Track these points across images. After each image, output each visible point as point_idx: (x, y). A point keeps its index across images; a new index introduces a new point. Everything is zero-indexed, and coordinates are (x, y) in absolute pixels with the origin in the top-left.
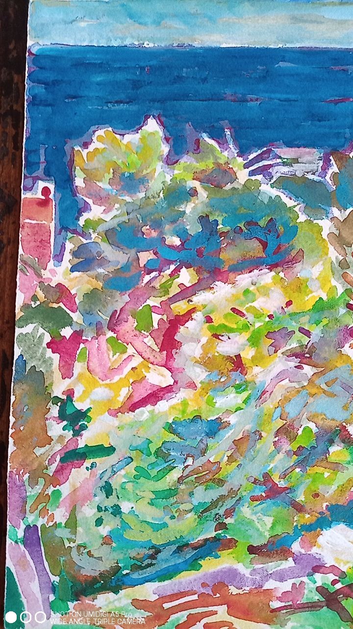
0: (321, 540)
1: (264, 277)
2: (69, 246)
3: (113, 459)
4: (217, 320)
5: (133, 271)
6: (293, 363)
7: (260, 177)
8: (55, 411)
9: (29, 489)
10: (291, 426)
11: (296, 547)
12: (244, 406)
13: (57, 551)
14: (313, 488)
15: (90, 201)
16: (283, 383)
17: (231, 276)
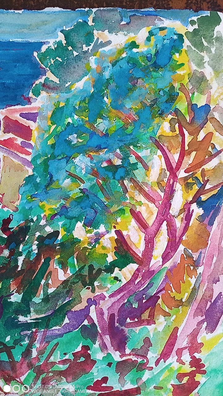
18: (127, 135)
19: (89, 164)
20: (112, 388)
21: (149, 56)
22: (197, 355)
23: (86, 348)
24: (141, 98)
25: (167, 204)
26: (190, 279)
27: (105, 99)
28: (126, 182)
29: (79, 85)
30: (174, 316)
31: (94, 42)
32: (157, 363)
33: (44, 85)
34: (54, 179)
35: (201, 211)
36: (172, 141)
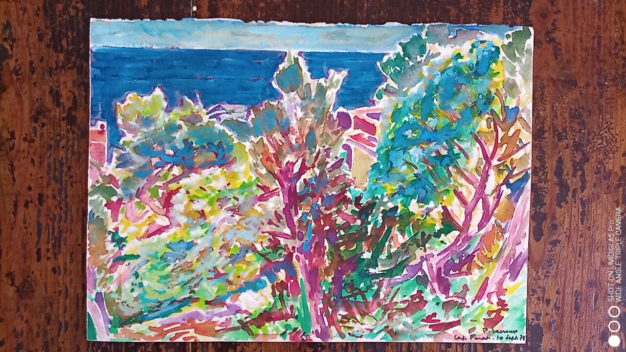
0: (240, 298)
1: (216, 171)
2: (115, 155)
3: (139, 261)
4: (192, 193)
5: (148, 168)
6: (230, 213)
7: (214, 120)
8: (109, 238)
9: (97, 275)
10: (228, 244)
11: (228, 301)
12: (205, 235)
13: (111, 304)
14: (237, 273)
15: (125, 131)
16: (225, 223)
17: (200, 170)
18: (452, 130)
19: (422, 154)
20: (440, 321)
21: (471, 65)
22: (502, 298)
23: (420, 292)
24: (464, 101)
25: (483, 186)
26: (498, 242)
27: (435, 101)
28: (451, 168)
29: (414, 90)
30: (486, 270)
31: (426, 54)
32: (473, 303)
33: (385, 90)
34: (394, 166)
35: (509, 191)
36: (488, 136)
